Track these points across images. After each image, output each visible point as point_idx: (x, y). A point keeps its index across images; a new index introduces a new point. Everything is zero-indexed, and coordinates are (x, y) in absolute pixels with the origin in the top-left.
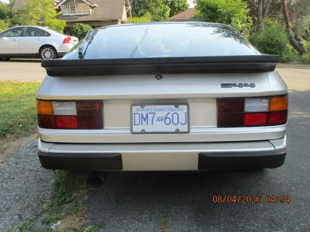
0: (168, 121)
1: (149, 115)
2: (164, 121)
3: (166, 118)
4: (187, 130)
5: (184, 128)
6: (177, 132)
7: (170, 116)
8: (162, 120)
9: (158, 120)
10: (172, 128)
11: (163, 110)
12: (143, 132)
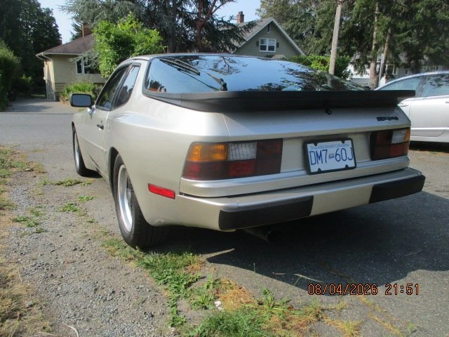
0: (338, 158)
1: (322, 152)
2: (334, 159)
3: (336, 154)
4: (353, 165)
5: (351, 164)
6: (347, 168)
7: (339, 152)
8: (333, 157)
9: (330, 157)
10: (342, 165)
11: (332, 146)
12: (320, 172)
